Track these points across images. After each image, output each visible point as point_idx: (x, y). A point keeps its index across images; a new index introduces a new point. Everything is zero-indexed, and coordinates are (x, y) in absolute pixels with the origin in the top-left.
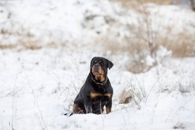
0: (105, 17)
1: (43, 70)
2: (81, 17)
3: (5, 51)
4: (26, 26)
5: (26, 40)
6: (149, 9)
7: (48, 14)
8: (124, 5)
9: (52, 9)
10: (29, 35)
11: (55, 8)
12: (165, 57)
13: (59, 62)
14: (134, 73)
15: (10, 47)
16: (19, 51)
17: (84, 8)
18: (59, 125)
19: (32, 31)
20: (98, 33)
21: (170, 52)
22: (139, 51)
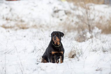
1: (28, 40)
2: (51, 11)
3: (8, 30)
4: (20, 16)
5: (20, 24)
6: (90, 7)
7: (32, 9)
8: (76, 5)
9: (35, 6)
10: (22, 21)
11: (37, 6)
12: (98, 33)
13: (37, 36)
15: (11, 27)
16: (16, 30)
17: (53, 6)
18: (31, 69)
19: (23, 19)
20: (61, 20)
21: (100, 31)
22: (83, 30)
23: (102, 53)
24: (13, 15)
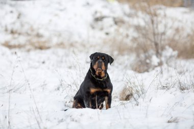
0: (114, 19)
1: (49, 68)
2: (90, 19)
3: (14, 50)
4: (35, 27)
5: (35, 40)
6: (158, 12)
8: (133, 7)
9: (61, 10)
10: (38, 36)
12: (171, 57)
13: (66, 62)
14: (140, 72)
15: (20, 46)
16: (29, 51)
17: (93, 9)
18: (55, 119)
19: (41, 32)
20: (107, 34)
21: (176, 53)
22: (145, 51)
23: (179, 92)
24: (22, 25)
